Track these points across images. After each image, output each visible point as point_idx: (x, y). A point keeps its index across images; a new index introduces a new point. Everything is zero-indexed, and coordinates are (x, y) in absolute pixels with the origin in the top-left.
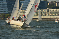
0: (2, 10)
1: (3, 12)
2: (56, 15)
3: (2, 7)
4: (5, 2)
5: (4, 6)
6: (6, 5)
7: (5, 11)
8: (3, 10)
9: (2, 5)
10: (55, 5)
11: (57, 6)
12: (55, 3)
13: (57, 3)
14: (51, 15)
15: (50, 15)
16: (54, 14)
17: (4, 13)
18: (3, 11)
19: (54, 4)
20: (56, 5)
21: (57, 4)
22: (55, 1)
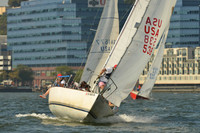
0: (59, 49)
1: (65, 61)
3: (60, 37)
4: (73, 16)
5: (69, 33)
6: (79, 30)
7: (72, 53)
8: (64, 49)
9: (60, 30)
17: (69, 64)
18: (64, 57)
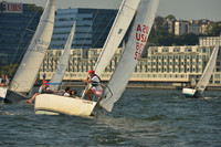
2: (174, 70)
10: (170, 30)
11: (177, 33)
12: (170, 23)
13: (177, 23)
14: (157, 70)
15: (153, 70)
16: (169, 63)
19: (167, 28)
20: (174, 30)
21: (177, 28)
22: (171, 17)
